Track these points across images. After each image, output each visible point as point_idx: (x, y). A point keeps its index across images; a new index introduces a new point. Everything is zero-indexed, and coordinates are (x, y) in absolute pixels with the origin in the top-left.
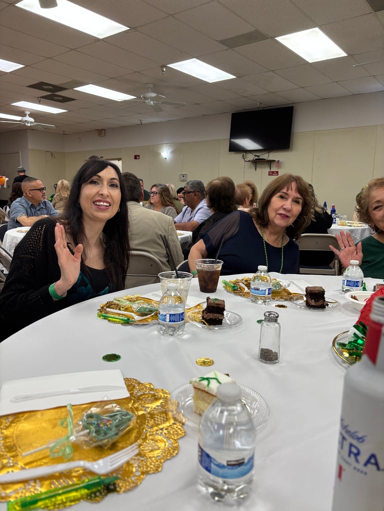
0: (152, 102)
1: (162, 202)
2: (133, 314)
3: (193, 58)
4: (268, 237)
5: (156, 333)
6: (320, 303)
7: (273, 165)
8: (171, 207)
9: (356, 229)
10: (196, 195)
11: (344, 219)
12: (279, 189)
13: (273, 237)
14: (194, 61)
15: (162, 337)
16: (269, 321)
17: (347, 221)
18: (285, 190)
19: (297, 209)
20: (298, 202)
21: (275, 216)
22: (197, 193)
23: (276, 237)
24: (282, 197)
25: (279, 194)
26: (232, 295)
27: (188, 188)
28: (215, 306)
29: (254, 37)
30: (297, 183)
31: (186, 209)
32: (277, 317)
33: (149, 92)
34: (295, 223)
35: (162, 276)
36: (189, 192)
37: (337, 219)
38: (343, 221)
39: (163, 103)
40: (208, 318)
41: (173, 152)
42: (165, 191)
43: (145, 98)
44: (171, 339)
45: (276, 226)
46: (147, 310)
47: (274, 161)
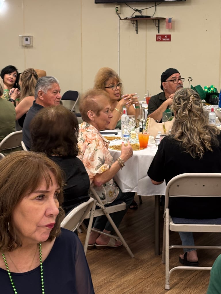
47: (164, 19)
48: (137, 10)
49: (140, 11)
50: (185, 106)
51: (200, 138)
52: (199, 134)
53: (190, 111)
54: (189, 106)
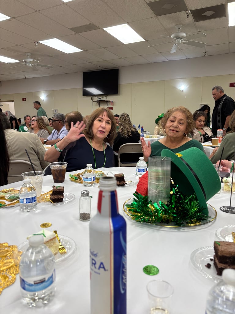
0: (31, 65)
1: (39, 127)
2: (5, 201)
3: (55, 38)
4: (94, 145)
5: (18, 211)
6: (122, 183)
7: (110, 104)
8: (44, 130)
9: (154, 139)
10: (59, 123)
11: (148, 134)
12: (97, 116)
13: (98, 145)
14: (56, 40)
15: (22, 213)
16: (84, 196)
17: (150, 135)
18: (101, 116)
19: (109, 127)
20: (109, 123)
21: (97, 132)
22: (60, 121)
23: (99, 145)
24: (99, 121)
25: (98, 119)
26: (74, 183)
27: (55, 118)
28: (58, 191)
29: (90, 27)
30: (107, 112)
31: (55, 132)
32: (88, 193)
33: (28, 58)
34: (108, 136)
35: (25, 175)
36: (55, 121)
37: (144, 134)
38: (148, 135)
39: (38, 65)
40: (53, 199)
41: (48, 96)
42: (40, 120)
43: (26, 62)
44: (27, 214)
45: (98, 138)
46: (15, 197)
47: (110, 101)
48: (99, 98)
49: (100, 98)
50: (123, 118)
51: (127, 131)
52: (127, 129)
53: (125, 120)
54: (125, 118)
